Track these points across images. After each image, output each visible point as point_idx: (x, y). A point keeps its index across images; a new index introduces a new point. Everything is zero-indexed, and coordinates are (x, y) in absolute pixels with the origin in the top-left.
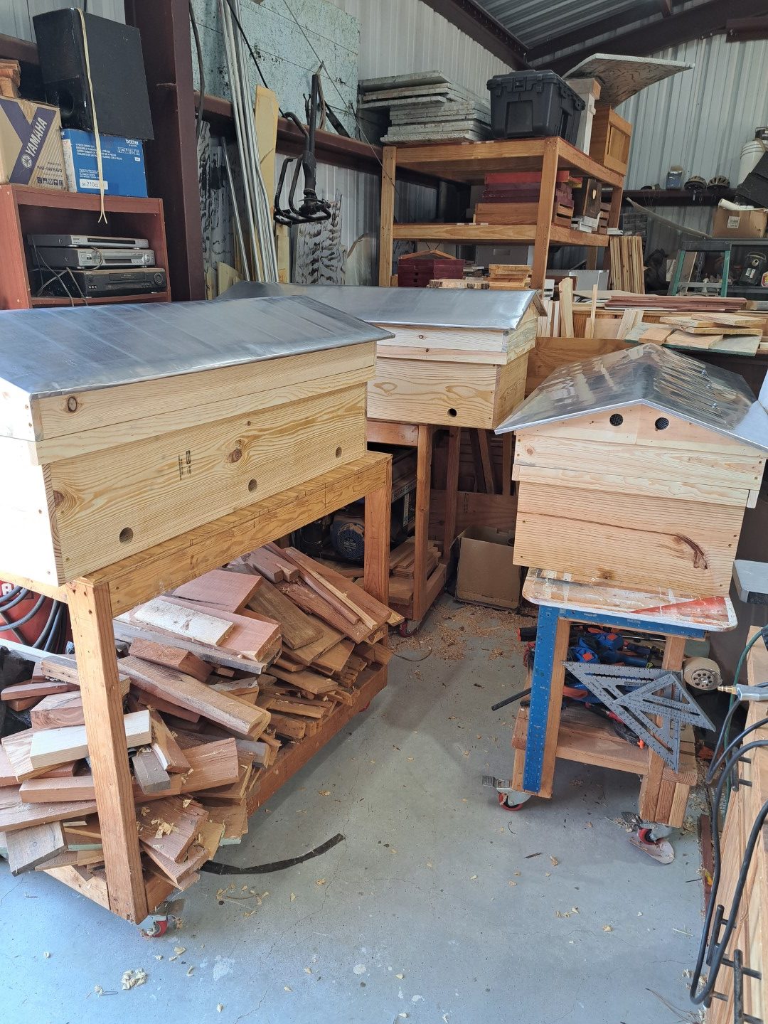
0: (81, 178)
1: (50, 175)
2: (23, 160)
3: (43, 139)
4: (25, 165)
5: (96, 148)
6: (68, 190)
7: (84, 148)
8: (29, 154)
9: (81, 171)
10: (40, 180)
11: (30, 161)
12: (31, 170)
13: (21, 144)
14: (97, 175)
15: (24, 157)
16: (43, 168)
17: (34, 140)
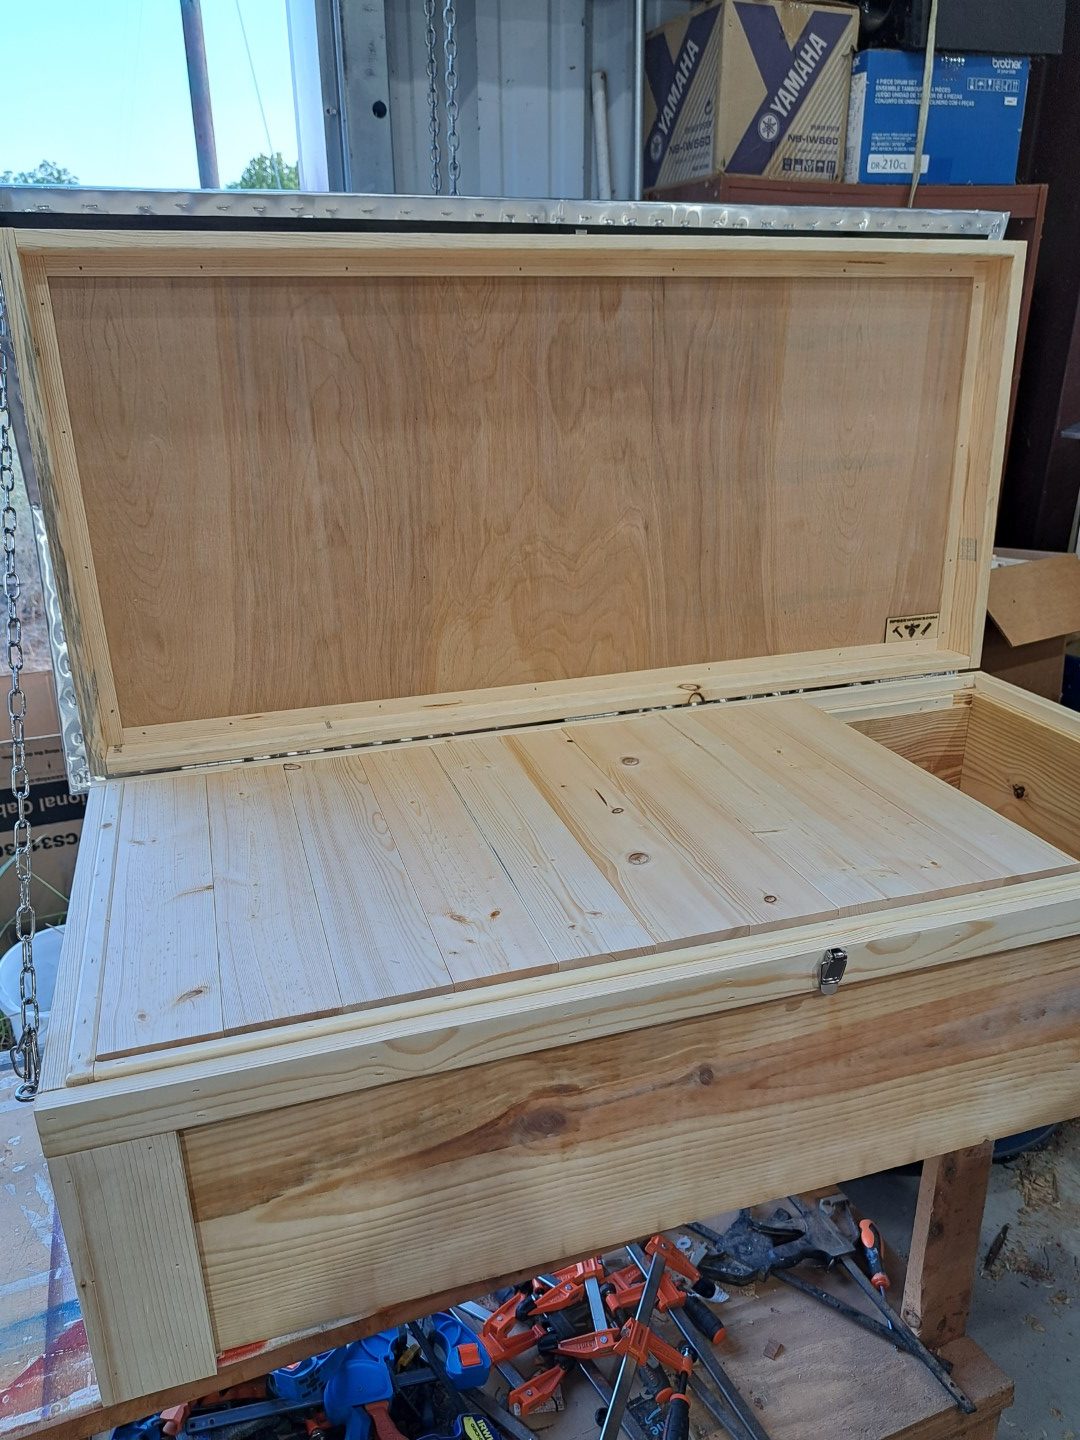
0: (875, 152)
1: (810, 152)
2: (762, 126)
3: (812, 78)
4: (765, 135)
5: (920, 83)
6: (843, 180)
7: (893, 88)
8: (777, 114)
9: (876, 136)
10: (787, 164)
11: (776, 128)
12: (775, 143)
13: (763, 92)
14: (913, 143)
15: (766, 119)
16: (798, 139)
17: (793, 81)
